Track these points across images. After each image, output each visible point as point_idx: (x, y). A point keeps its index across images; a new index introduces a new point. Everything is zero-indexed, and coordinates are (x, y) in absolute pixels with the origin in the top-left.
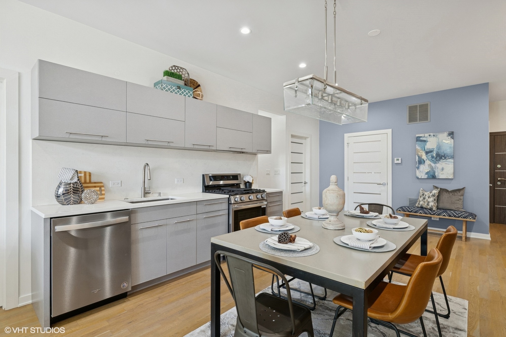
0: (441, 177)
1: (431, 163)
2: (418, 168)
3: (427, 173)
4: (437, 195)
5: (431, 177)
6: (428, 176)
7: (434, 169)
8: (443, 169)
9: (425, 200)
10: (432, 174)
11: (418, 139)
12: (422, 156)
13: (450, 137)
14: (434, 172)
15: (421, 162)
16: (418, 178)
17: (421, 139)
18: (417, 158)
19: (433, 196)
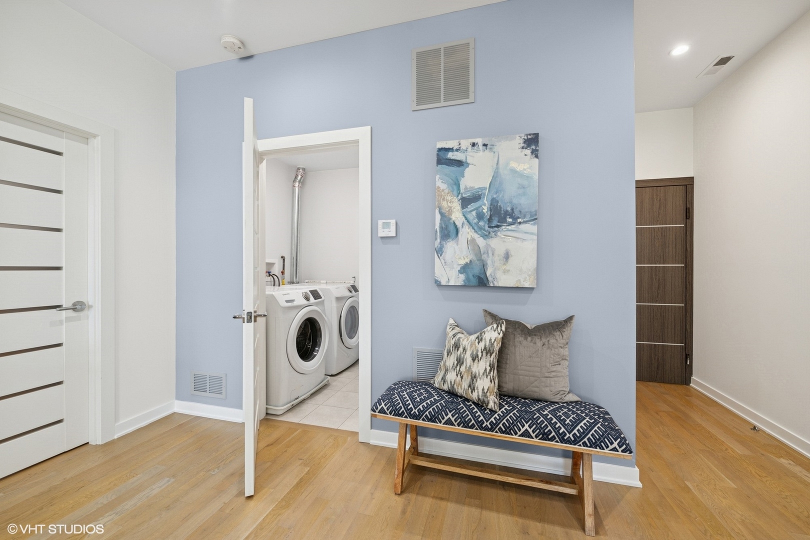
0: (503, 280)
1: (476, 236)
2: (440, 251)
3: (464, 269)
4: (497, 347)
5: (474, 281)
6: (467, 279)
7: (484, 257)
8: (507, 256)
9: (463, 369)
10: (476, 270)
11: (443, 158)
12: (450, 211)
13: (528, 152)
14: (484, 266)
15: (449, 231)
16: (438, 284)
17: (450, 155)
18: (438, 217)
19: (488, 351)
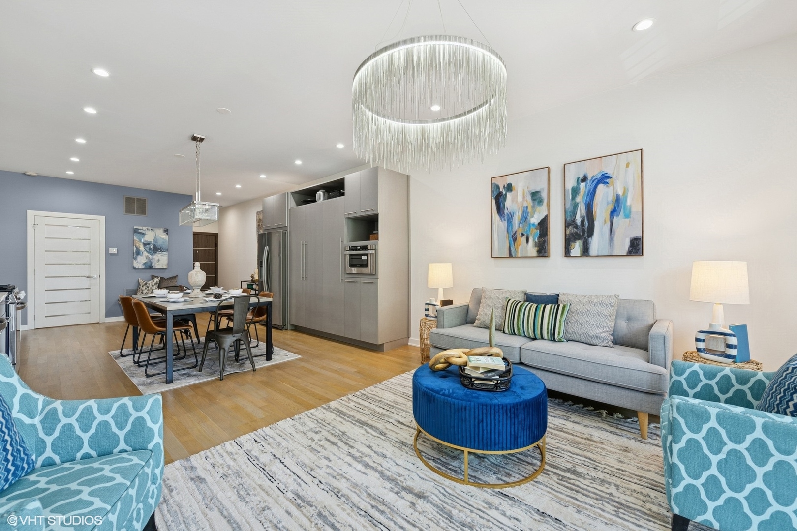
0: (158, 267)
1: (148, 254)
2: (136, 259)
3: (144, 264)
4: (158, 282)
5: (148, 267)
6: (146, 267)
7: (151, 260)
8: (159, 260)
9: (149, 288)
10: (149, 264)
11: (136, 231)
12: (139, 247)
13: (165, 233)
14: (151, 263)
15: (138, 253)
16: (134, 268)
17: (139, 231)
18: (135, 249)
19: (156, 283)
